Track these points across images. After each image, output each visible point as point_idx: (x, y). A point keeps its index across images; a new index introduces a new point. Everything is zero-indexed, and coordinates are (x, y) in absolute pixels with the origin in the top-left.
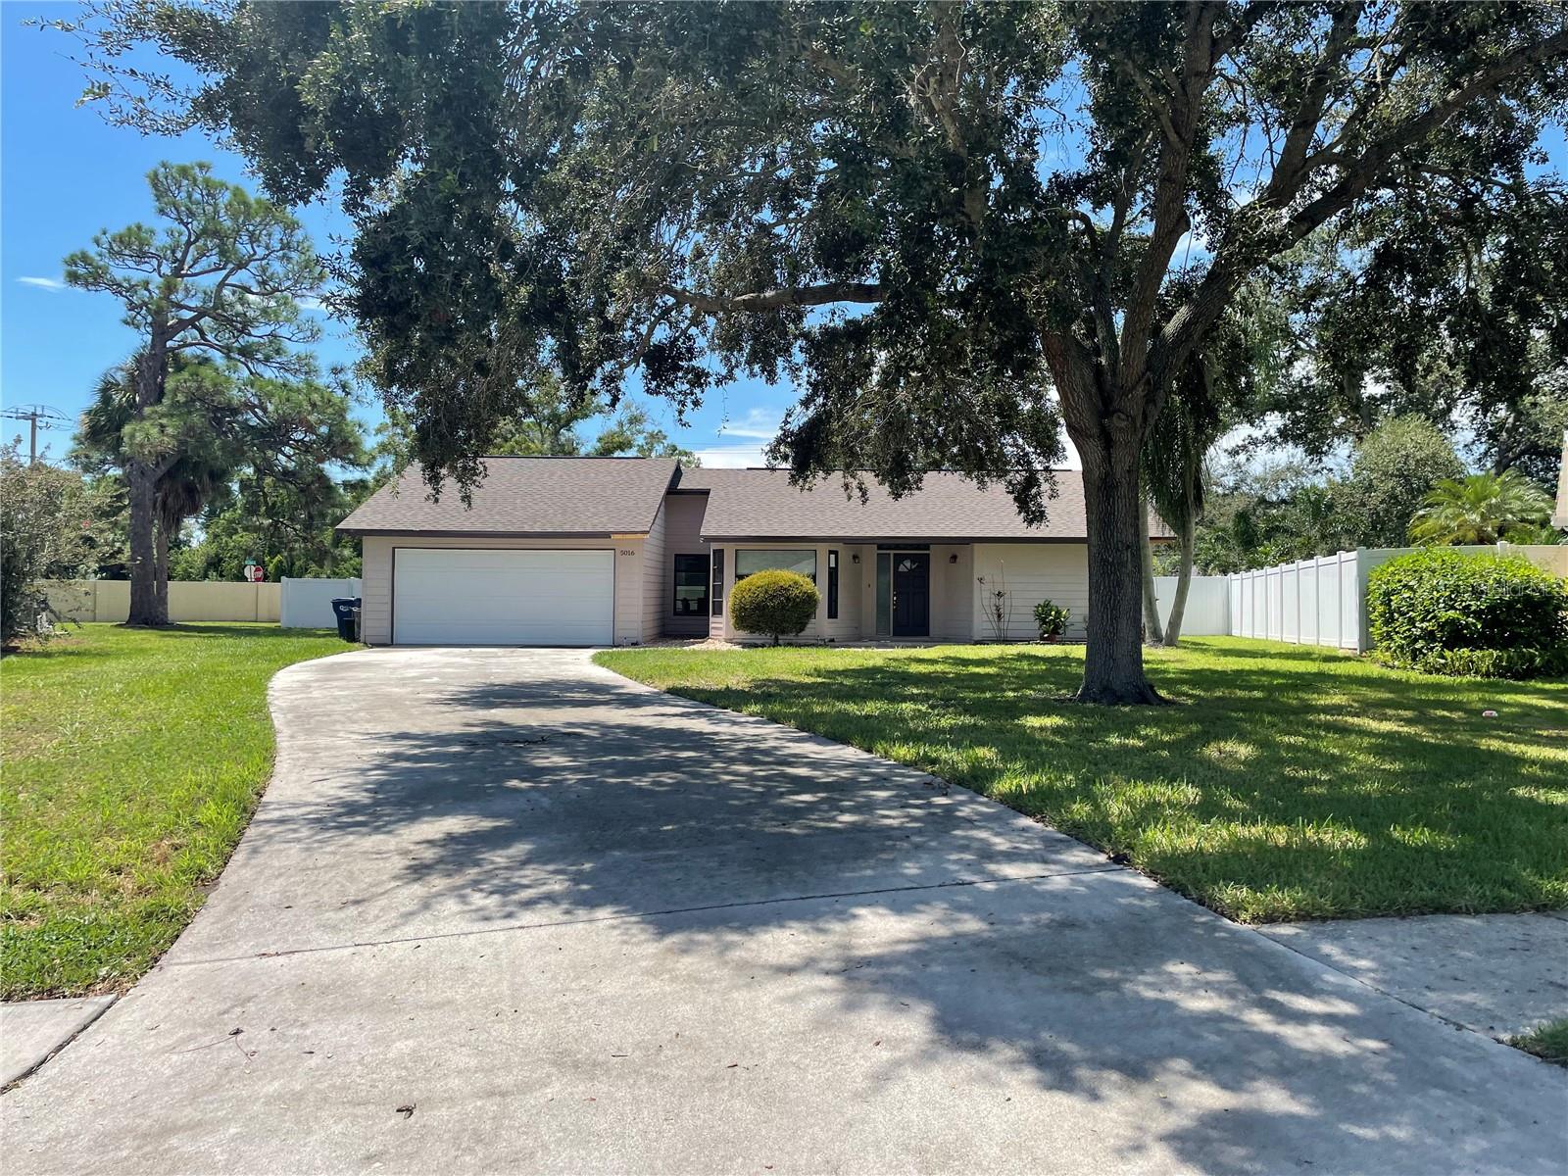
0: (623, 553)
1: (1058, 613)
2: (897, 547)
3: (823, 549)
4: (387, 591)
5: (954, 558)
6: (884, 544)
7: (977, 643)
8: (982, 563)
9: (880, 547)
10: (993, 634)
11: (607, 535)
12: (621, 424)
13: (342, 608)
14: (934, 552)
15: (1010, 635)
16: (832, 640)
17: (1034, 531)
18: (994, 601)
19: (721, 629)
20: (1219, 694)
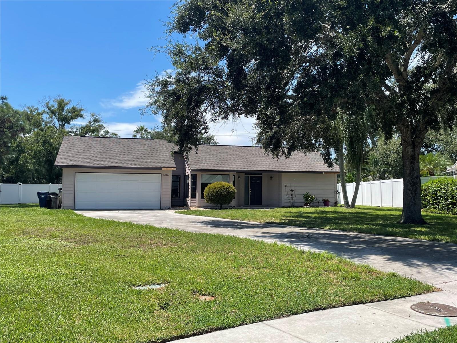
0: (164, 175)
1: (312, 197)
2: (251, 174)
3: (231, 174)
4: (72, 189)
5: (272, 178)
6: (247, 172)
7: (283, 207)
8: (285, 180)
9: (246, 174)
10: (289, 204)
11: (161, 168)
13: (41, 195)
14: (263, 175)
15: (296, 204)
16: (234, 207)
18: (290, 193)
19: (196, 203)
20: (439, 221)
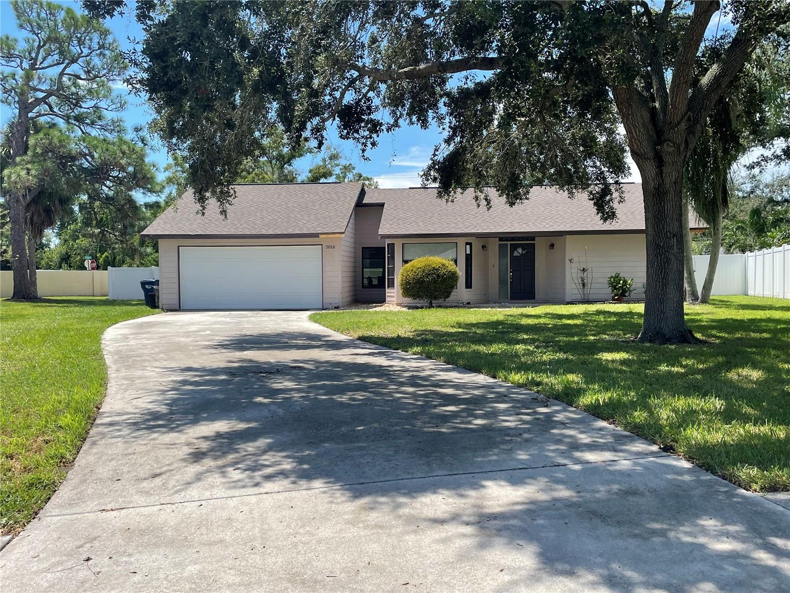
0: (328, 247)
1: (625, 282)
2: (513, 239)
3: (461, 242)
5: (552, 246)
6: (504, 237)
7: (568, 303)
8: (572, 250)
9: (501, 240)
10: (579, 297)
11: (316, 235)
12: (324, 160)
13: (147, 286)
14: (538, 241)
15: (591, 297)
16: (469, 303)
17: (607, 226)
18: (580, 274)
19: (393, 297)
20: (738, 335)
